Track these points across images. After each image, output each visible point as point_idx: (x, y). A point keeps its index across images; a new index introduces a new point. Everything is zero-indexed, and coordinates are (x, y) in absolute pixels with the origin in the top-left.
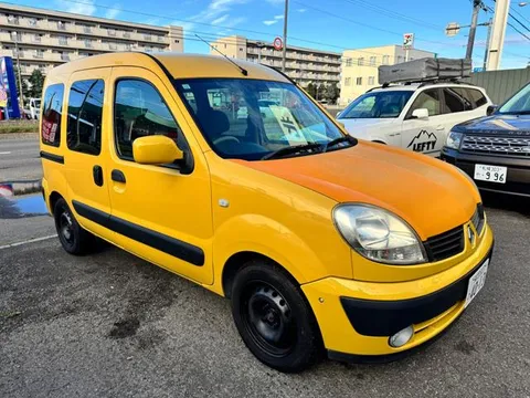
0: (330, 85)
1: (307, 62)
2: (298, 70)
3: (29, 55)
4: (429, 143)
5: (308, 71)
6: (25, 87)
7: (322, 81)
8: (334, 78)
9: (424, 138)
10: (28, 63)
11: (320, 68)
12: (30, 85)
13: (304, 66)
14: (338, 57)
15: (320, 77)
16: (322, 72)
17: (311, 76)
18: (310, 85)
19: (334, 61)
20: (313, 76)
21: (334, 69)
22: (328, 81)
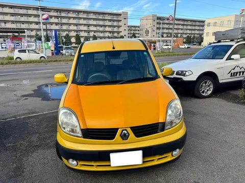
0: (198, 36)
1: (187, 25)
2: (182, 29)
3: (64, 27)
4: (240, 72)
5: (187, 29)
6: (62, 41)
7: (194, 34)
8: (201, 32)
9: (237, 70)
10: (64, 31)
11: (193, 28)
12: (64, 40)
13: (185, 27)
14: (204, 22)
15: (193, 32)
16: (194, 30)
17: (189, 32)
18: (188, 36)
19: (201, 24)
21: (201, 28)
22: (198, 34)
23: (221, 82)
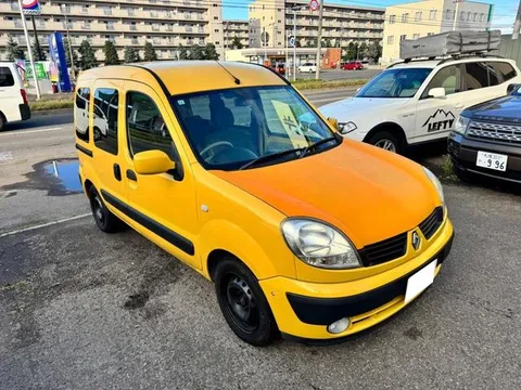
0: (372, 43)
1: (348, 20)
2: (338, 29)
3: (78, 26)
4: (445, 122)
5: (348, 29)
6: (75, 58)
7: (363, 39)
8: (377, 35)
9: (440, 117)
10: (77, 34)
11: (362, 26)
12: (80, 55)
13: (345, 24)
14: (382, 13)
15: (361, 35)
16: (364, 30)
17: (351, 34)
18: (351, 44)
19: (378, 17)
20: (355, 35)
21: (377, 26)
22: (371, 39)
23: (410, 142)
